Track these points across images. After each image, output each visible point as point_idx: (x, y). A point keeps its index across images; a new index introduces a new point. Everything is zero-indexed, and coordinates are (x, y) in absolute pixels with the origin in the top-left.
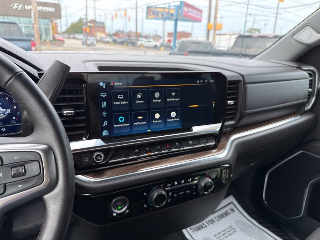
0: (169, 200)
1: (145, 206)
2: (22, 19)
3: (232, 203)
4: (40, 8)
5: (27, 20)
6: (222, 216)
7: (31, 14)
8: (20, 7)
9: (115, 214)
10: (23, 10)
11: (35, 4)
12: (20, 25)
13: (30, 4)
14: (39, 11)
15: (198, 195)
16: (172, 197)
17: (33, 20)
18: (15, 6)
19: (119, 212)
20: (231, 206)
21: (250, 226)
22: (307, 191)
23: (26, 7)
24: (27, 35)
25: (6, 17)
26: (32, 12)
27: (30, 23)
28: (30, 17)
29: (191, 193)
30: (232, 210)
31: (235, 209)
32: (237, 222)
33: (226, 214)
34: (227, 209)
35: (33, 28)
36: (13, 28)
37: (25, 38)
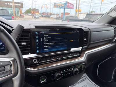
0: (62, 77)
1: (53, 79)
2: (9, 8)
3: (85, 76)
4: (15, 4)
5: (11, 8)
6: (82, 81)
7: (12, 6)
8: (8, 4)
9: (41, 83)
10: (9, 5)
11: (14, 3)
12: (8, 10)
13: (12, 3)
14: (15, 5)
15: (73, 75)
16: (63, 76)
17: (13, 9)
18: (7, 4)
19: (43, 81)
20: (85, 77)
21: (92, 85)
22: (114, 71)
23: (11, 4)
24: (11, 14)
25: (3, 8)
26: (13, 6)
27: (12, 10)
28: (12, 7)
29: (70, 74)
30: (86, 79)
31: (87, 78)
32: (88, 83)
33: (83, 80)
34: (84, 78)
35: (13, 12)
36: (5, 11)
37: (10, 15)
